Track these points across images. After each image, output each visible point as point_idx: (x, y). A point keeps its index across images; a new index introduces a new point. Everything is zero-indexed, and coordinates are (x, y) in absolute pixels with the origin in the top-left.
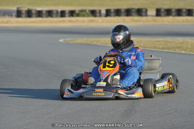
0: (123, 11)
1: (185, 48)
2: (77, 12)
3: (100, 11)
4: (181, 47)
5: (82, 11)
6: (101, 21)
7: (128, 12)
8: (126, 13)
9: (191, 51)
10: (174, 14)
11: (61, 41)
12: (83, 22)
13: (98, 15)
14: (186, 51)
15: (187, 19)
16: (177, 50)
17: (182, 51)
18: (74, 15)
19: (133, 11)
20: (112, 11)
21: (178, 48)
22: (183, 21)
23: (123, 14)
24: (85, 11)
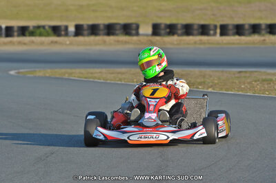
0: (102, 27)
1: (211, 84)
2: (31, 28)
3: (66, 28)
4: (204, 82)
5: (39, 27)
6: (68, 42)
7: (110, 29)
8: (106, 31)
9: (221, 89)
10: (179, 32)
11: (12, 73)
12: (42, 43)
13: (63, 33)
14: (214, 89)
15: (201, 40)
16: (200, 87)
17: (207, 89)
18: (27, 33)
19: (118, 27)
20: (85, 27)
21: (200, 84)
22: (195, 43)
23: (101, 32)
24: (44, 27)
